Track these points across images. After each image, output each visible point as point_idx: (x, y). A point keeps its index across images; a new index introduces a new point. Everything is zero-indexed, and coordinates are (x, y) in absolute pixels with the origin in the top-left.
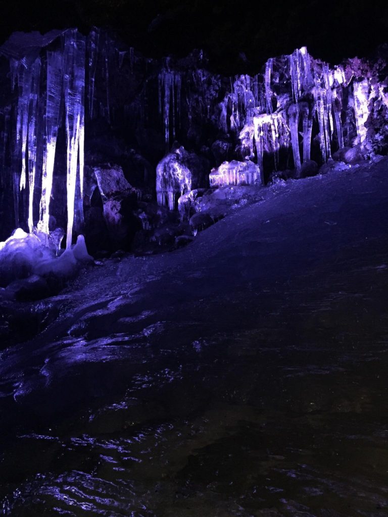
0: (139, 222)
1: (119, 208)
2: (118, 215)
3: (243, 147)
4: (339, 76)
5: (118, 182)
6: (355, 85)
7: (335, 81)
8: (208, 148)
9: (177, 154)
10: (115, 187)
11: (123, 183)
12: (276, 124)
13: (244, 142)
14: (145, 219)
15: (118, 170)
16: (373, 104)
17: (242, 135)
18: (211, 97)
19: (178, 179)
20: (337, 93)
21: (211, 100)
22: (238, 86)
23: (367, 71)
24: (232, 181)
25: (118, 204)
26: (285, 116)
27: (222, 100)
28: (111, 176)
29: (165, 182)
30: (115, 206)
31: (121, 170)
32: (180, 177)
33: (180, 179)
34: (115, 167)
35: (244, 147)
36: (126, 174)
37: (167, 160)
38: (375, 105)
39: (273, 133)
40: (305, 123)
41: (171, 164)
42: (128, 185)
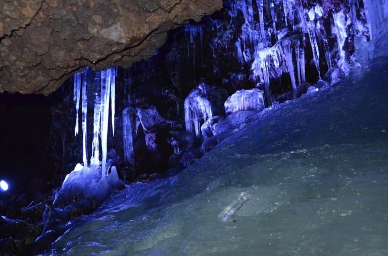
0: (171, 148)
1: (154, 139)
2: (154, 144)
3: (254, 76)
4: (319, 11)
5: (154, 118)
6: (334, 16)
7: (316, 15)
8: (227, 80)
9: (200, 90)
10: (152, 122)
11: (158, 118)
12: (276, 55)
13: (254, 72)
14: (176, 146)
15: (153, 109)
16: (349, 29)
17: (253, 67)
18: (228, 39)
19: (201, 110)
20: (320, 24)
21: (228, 42)
22: (245, 28)
23: (339, 4)
24: (241, 107)
25: (153, 135)
26: (281, 48)
27: (236, 40)
28: (148, 114)
29: (192, 113)
30: (151, 137)
31: (155, 109)
32: (203, 108)
33: (202, 109)
34: (151, 106)
35: (256, 77)
36: (159, 111)
37: (191, 95)
38: (351, 30)
39: (275, 62)
40: (297, 52)
41: (194, 99)
42: (162, 120)
